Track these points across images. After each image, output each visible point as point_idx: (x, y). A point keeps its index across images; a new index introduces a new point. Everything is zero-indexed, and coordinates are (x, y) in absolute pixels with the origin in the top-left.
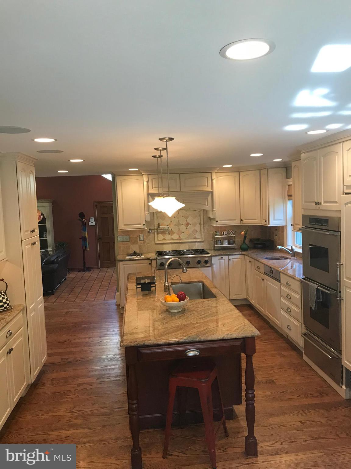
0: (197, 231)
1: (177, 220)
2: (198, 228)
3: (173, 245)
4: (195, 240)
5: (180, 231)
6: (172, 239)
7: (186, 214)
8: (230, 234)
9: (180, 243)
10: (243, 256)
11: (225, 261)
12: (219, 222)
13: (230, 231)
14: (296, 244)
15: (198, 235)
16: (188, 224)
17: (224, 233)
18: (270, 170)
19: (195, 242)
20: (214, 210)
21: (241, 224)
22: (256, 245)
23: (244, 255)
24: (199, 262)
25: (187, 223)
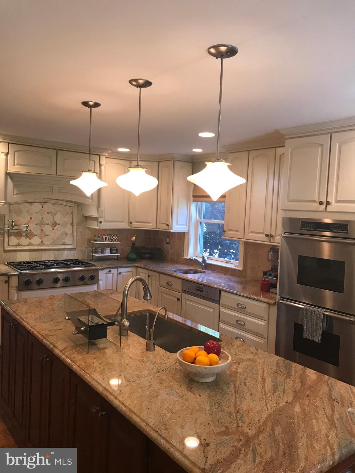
0: (67, 234)
1: (41, 217)
2: (68, 229)
3: (31, 253)
4: (64, 247)
5: (43, 232)
6: (30, 244)
7: (54, 209)
8: (114, 240)
9: (42, 250)
10: (135, 268)
11: (113, 276)
12: (102, 223)
13: (114, 236)
14: (198, 254)
15: (68, 240)
16: (55, 224)
17: (106, 238)
18: (176, 163)
19: (64, 249)
20: (101, 207)
21: (129, 228)
22: (143, 255)
23: (137, 267)
24: (82, 278)
25: (54, 222)
